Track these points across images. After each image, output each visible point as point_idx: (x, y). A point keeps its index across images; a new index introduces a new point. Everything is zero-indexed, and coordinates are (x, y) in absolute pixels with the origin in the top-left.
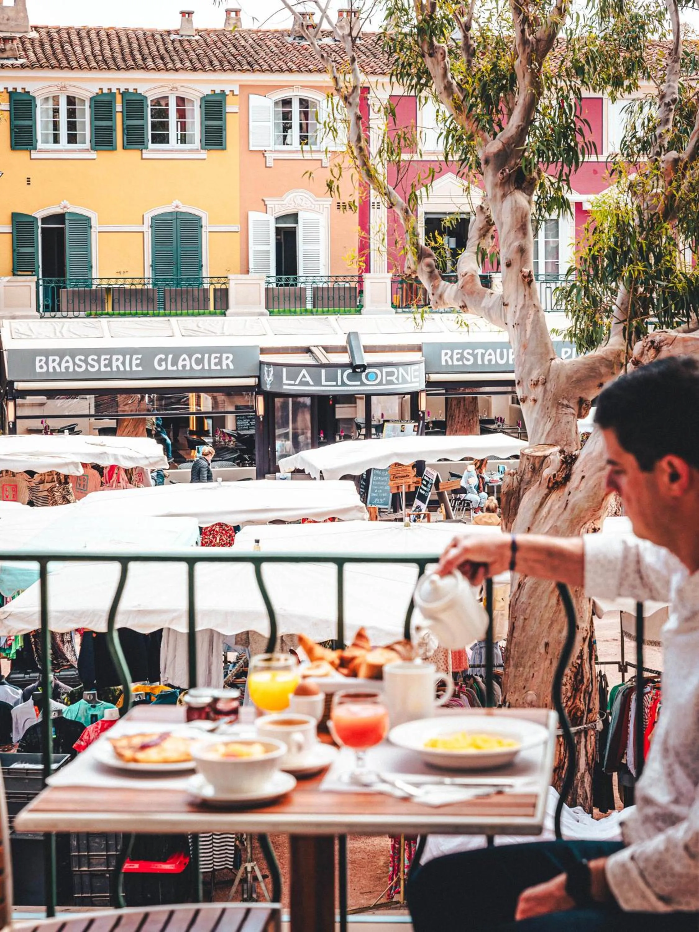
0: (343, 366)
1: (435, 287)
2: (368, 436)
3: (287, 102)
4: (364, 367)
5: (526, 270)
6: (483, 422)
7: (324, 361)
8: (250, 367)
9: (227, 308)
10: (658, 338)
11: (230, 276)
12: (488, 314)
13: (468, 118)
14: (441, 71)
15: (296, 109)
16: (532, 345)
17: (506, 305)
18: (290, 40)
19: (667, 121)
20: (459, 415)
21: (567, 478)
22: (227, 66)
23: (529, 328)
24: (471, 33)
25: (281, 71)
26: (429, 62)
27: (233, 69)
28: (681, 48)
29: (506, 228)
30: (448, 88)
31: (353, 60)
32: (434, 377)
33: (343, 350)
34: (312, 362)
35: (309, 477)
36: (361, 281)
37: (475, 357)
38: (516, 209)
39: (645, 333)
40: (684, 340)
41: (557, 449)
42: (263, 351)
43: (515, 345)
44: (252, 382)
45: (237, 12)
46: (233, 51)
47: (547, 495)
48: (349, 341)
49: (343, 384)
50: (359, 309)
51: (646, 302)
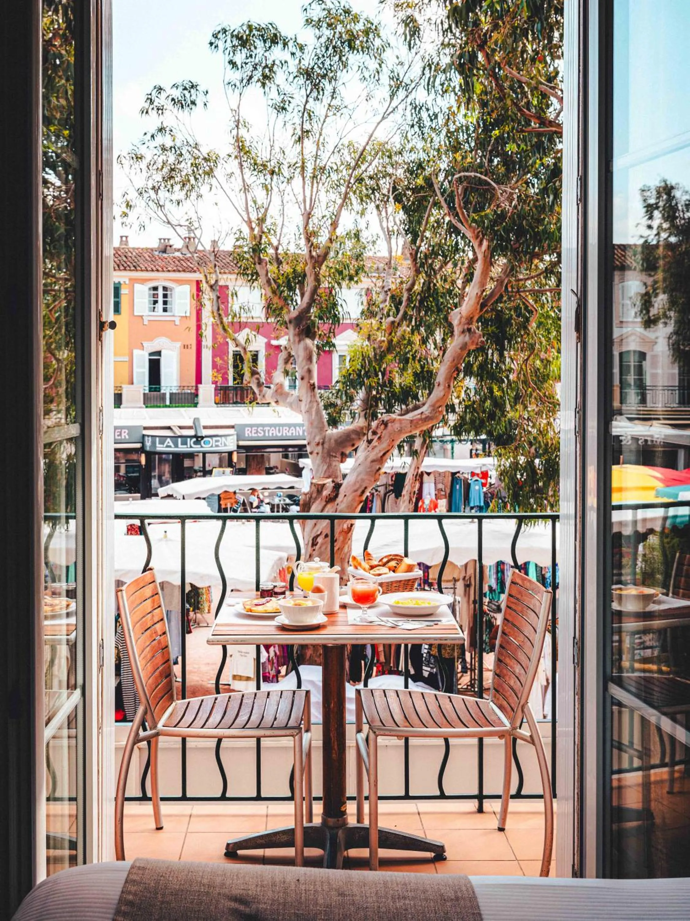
0: (191, 437)
1: (261, 391)
2: (204, 476)
3: (155, 289)
4: (202, 438)
5: (312, 382)
6: (266, 469)
7: (179, 434)
8: (138, 437)
9: (121, 404)
10: (386, 419)
11: (123, 386)
12: (291, 405)
13: (280, 298)
14: (264, 272)
15: (160, 292)
16: (315, 423)
17: (300, 401)
18: (157, 253)
19: (385, 301)
20: (254, 465)
21: (337, 496)
22: (122, 268)
23: (314, 413)
24: (279, 251)
25: (152, 270)
26: (258, 267)
27: (125, 269)
28: (393, 262)
29: (301, 359)
30: (268, 281)
31: (215, 266)
32: (242, 443)
33: (190, 428)
34: (172, 435)
35: (175, 498)
36: (197, 389)
37: (264, 431)
38: (306, 348)
39: (377, 417)
40: (400, 420)
41: (330, 480)
42: (145, 428)
43: (306, 423)
44: (138, 445)
45: (127, 237)
46: (125, 259)
47: (325, 506)
48: (194, 423)
49: (191, 447)
50: (196, 405)
51: (377, 400)
